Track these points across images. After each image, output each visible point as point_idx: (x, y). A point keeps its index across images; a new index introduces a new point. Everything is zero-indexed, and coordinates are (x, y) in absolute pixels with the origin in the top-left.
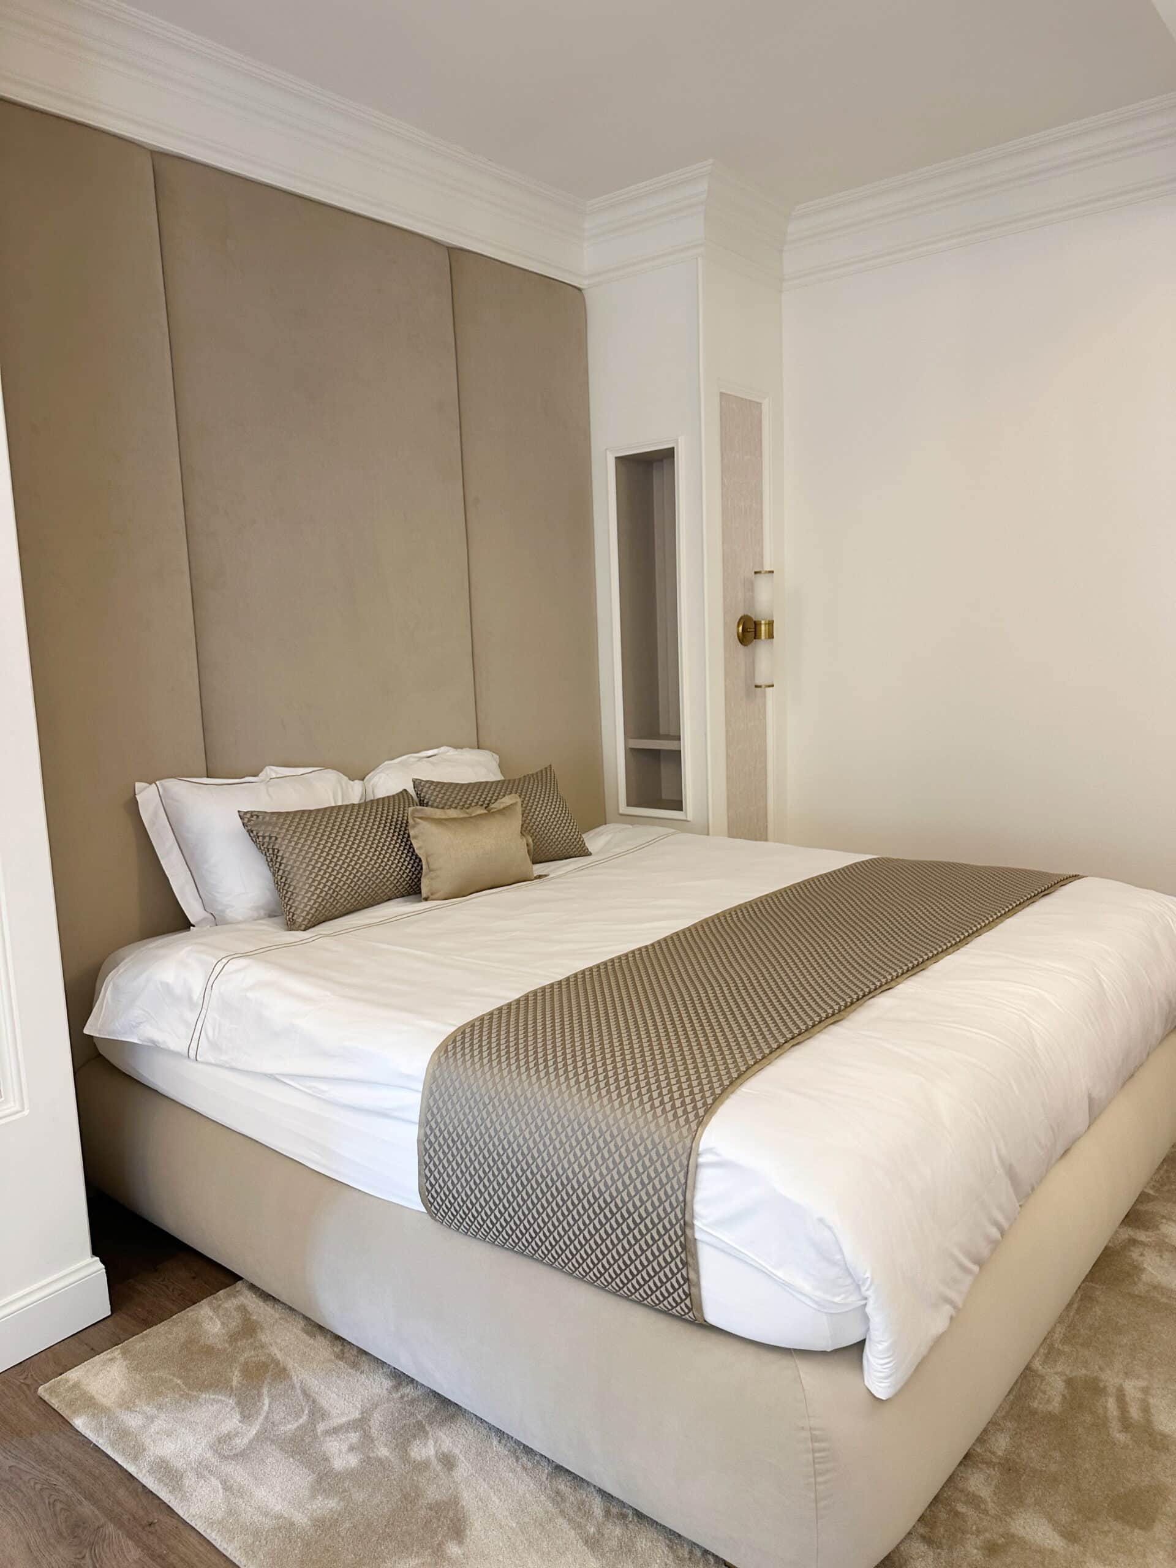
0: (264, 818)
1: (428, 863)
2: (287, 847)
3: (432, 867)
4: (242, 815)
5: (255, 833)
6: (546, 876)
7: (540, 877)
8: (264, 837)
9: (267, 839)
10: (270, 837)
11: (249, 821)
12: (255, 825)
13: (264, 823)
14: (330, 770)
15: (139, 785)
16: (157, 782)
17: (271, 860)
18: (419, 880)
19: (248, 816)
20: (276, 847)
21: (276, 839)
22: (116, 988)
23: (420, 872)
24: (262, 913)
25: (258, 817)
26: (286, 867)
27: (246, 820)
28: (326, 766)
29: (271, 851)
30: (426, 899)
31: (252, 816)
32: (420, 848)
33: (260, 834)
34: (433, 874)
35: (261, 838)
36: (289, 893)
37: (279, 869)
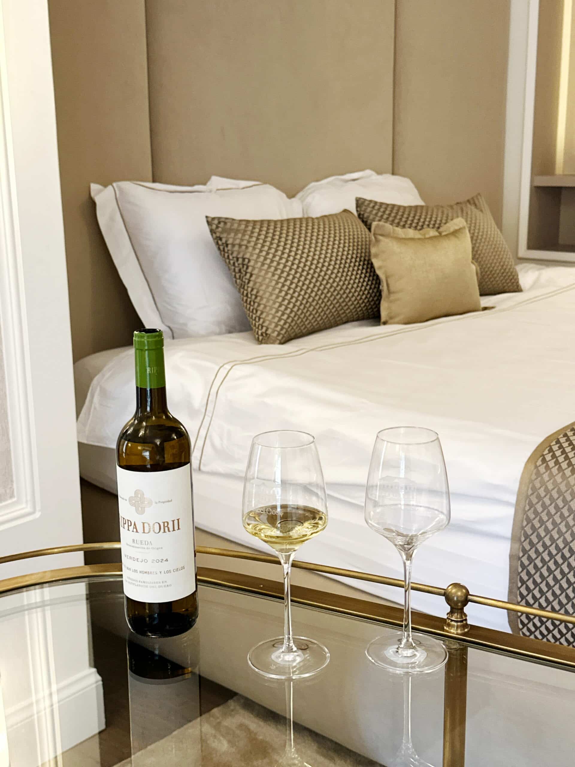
0: (232, 225)
1: (388, 285)
2: (259, 256)
3: (392, 289)
4: (209, 221)
5: (224, 240)
6: (493, 308)
7: (485, 309)
8: (233, 245)
9: (236, 248)
10: (240, 246)
11: (217, 227)
12: (222, 233)
13: (231, 230)
14: (268, 186)
15: (94, 187)
16: (115, 184)
17: (240, 271)
18: (379, 303)
19: (216, 222)
20: (247, 256)
21: (247, 247)
22: (104, 393)
23: (380, 295)
24: (224, 328)
25: (225, 223)
26: (257, 278)
27: (214, 227)
28: (265, 181)
29: (240, 261)
30: (385, 323)
31: (219, 223)
32: (380, 268)
33: (230, 241)
34: (392, 297)
35: (230, 247)
36: (262, 306)
37: (249, 281)
